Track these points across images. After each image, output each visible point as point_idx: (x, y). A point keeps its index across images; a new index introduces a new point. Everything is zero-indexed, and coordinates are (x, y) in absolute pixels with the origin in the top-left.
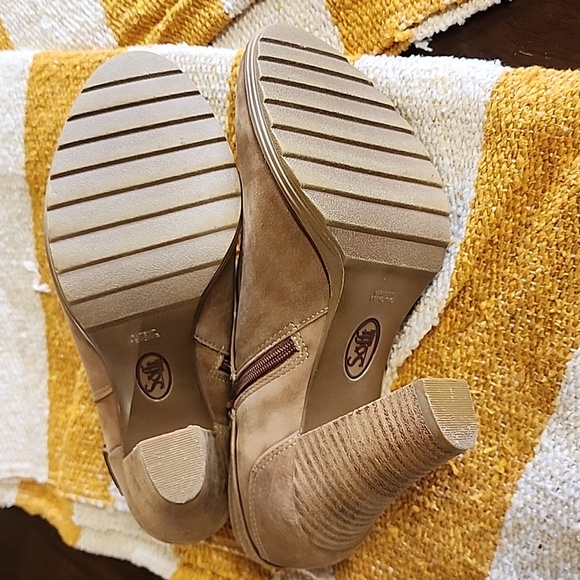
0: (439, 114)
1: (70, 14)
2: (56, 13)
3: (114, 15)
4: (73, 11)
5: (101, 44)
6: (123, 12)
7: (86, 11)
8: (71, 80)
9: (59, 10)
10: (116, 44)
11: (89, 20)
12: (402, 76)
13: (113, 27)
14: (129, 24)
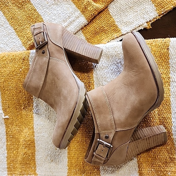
0: (117, 54)
1: (10, 43)
2: (5, 43)
3: (25, 43)
4: (11, 42)
5: (21, 50)
6: (28, 42)
7: (15, 42)
8: (13, 59)
9: (6, 42)
10: (26, 50)
11: (17, 44)
12: (106, 47)
13: (25, 46)
14: (30, 45)
